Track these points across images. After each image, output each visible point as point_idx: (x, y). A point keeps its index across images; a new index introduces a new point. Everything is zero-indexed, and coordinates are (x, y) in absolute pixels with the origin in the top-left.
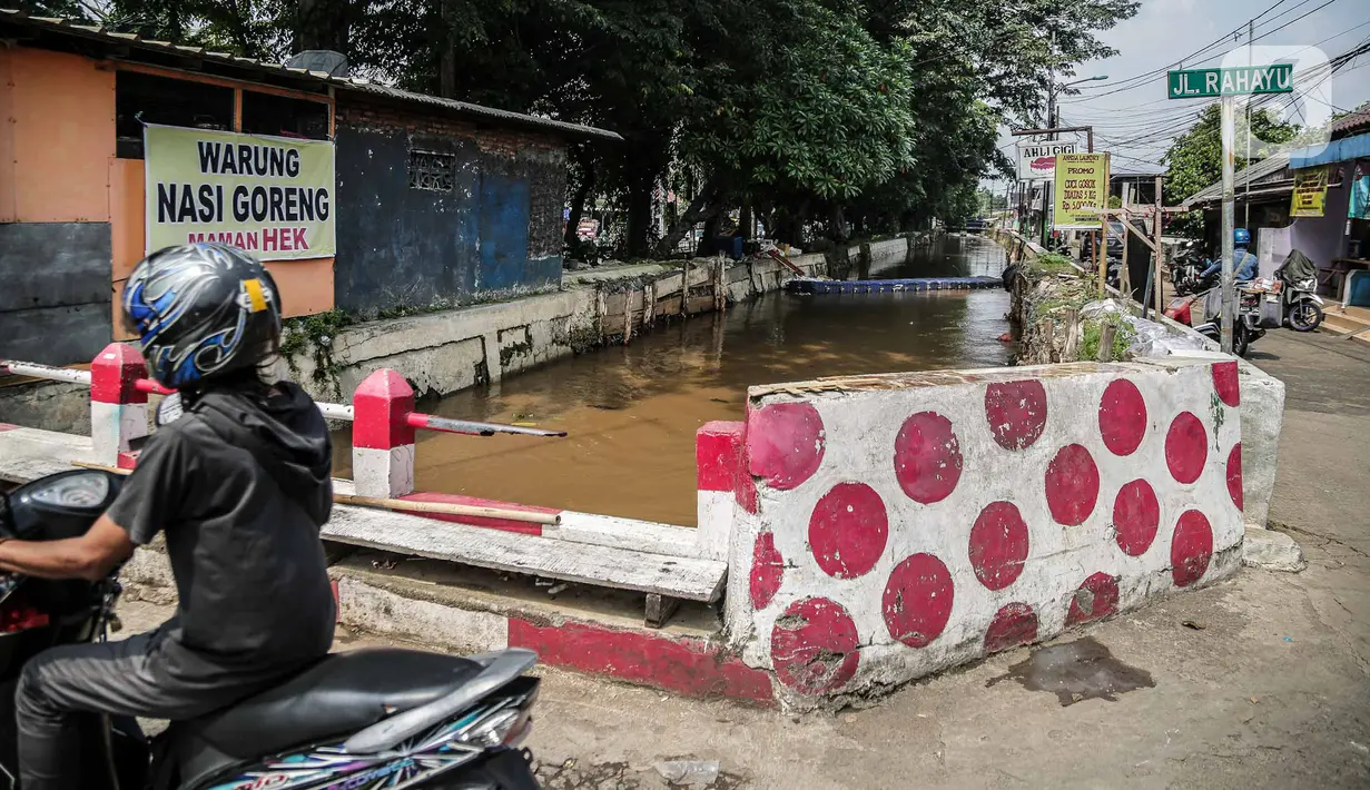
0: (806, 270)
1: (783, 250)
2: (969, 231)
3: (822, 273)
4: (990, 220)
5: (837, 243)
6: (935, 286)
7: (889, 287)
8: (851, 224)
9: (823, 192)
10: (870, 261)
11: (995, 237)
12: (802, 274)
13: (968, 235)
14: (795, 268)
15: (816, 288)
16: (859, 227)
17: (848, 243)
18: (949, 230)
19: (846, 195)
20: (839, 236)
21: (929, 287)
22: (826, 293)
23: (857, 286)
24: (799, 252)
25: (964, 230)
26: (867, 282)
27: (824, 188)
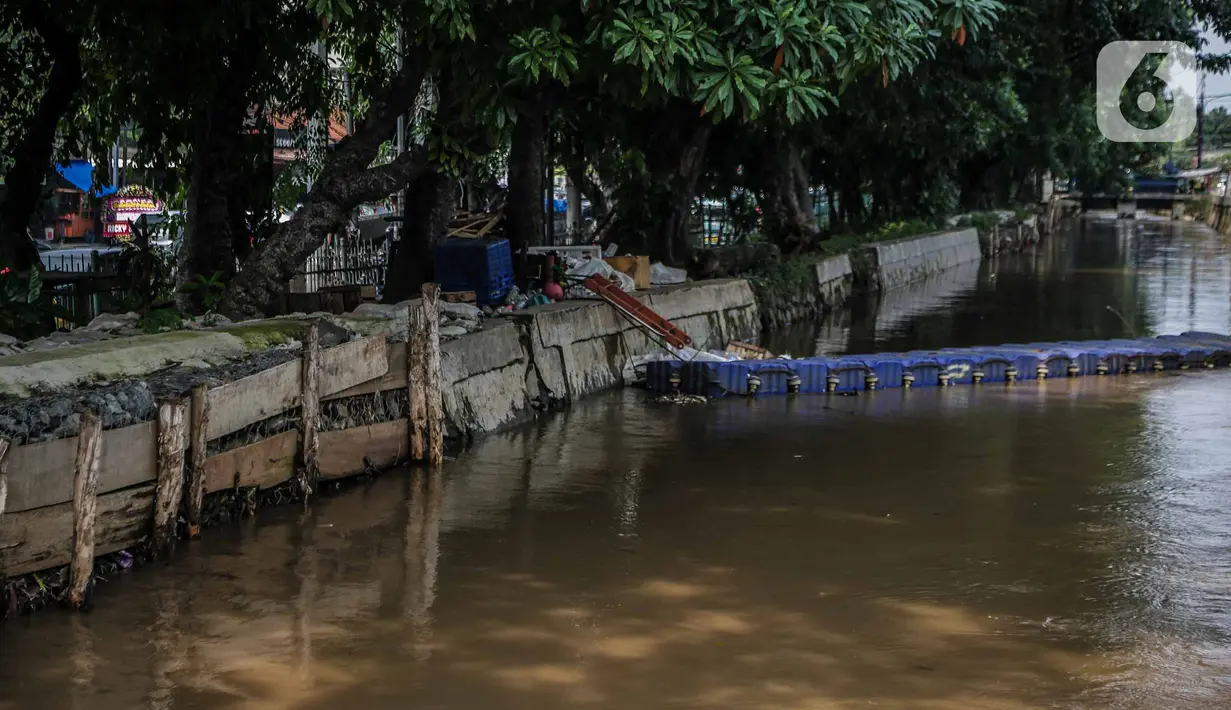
0: (698, 330)
1: (631, 271)
2: (1142, 204)
3: (741, 335)
4: (1198, 174)
5: (788, 249)
6: (1061, 368)
7: (931, 375)
8: (829, 194)
9: (720, 105)
10: (880, 293)
11: (1212, 217)
12: (683, 340)
13: (1140, 215)
14: (661, 324)
15: (723, 381)
16: (851, 202)
17: (817, 246)
18: (1089, 204)
19: (790, 113)
20: (795, 229)
21: (1043, 370)
22: (750, 395)
23: (837, 372)
24: (679, 276)
25: (1126, 201)
26: (869, 360)
27: (723, 93)
